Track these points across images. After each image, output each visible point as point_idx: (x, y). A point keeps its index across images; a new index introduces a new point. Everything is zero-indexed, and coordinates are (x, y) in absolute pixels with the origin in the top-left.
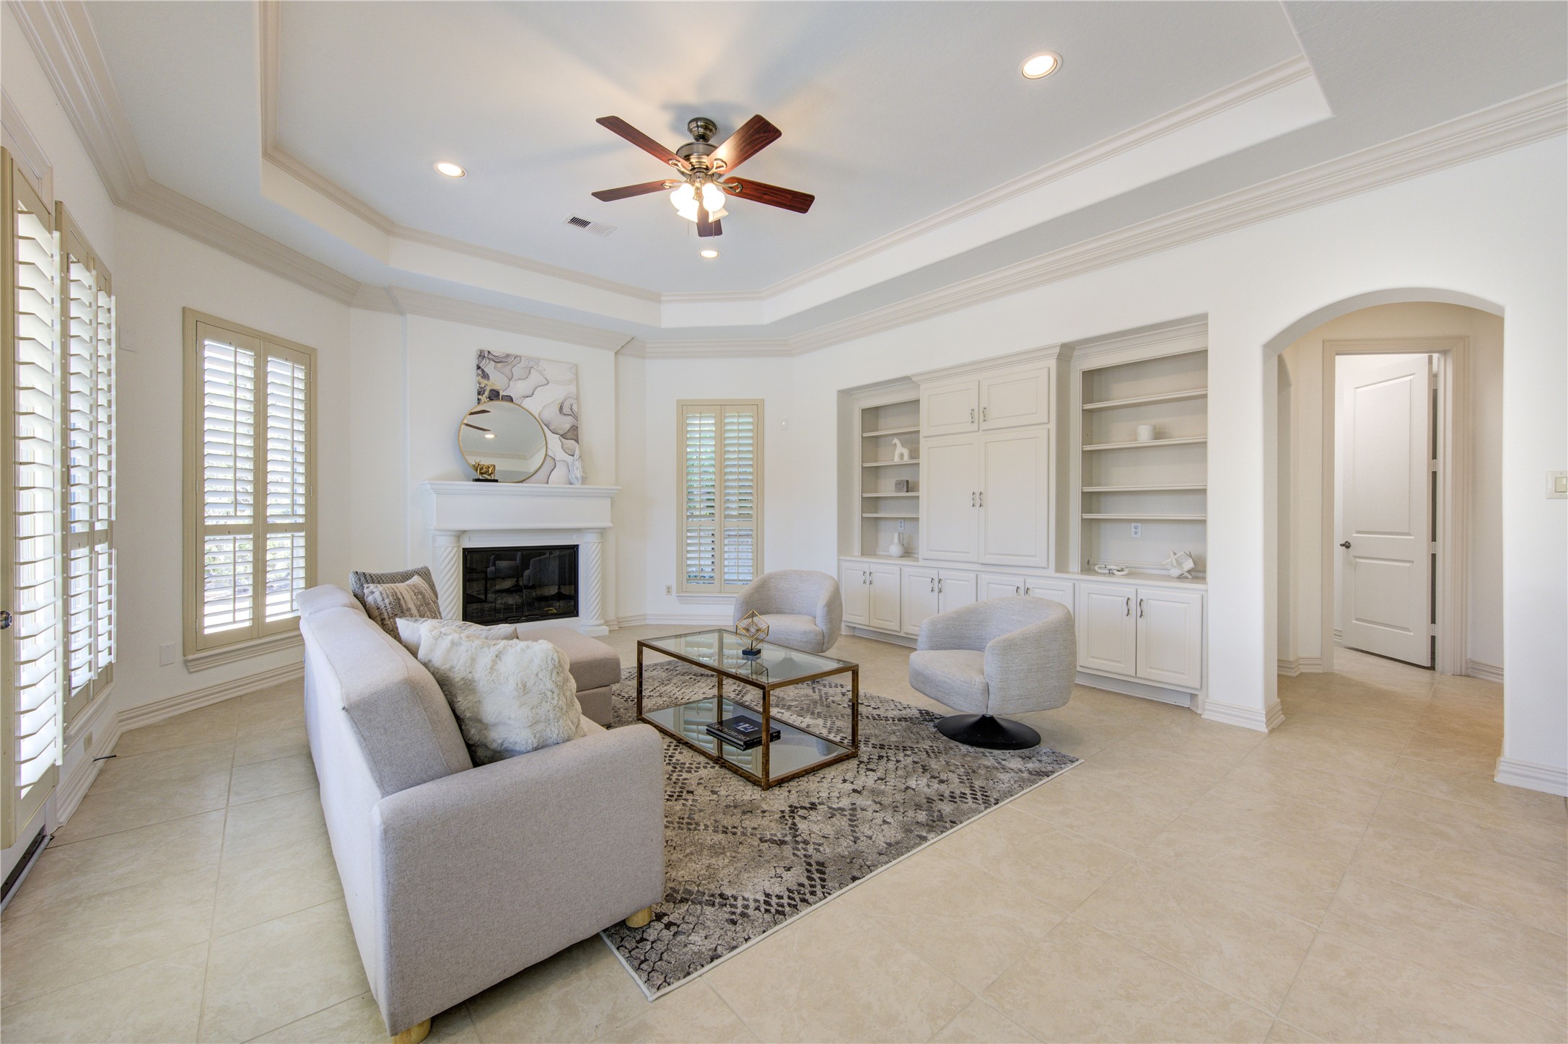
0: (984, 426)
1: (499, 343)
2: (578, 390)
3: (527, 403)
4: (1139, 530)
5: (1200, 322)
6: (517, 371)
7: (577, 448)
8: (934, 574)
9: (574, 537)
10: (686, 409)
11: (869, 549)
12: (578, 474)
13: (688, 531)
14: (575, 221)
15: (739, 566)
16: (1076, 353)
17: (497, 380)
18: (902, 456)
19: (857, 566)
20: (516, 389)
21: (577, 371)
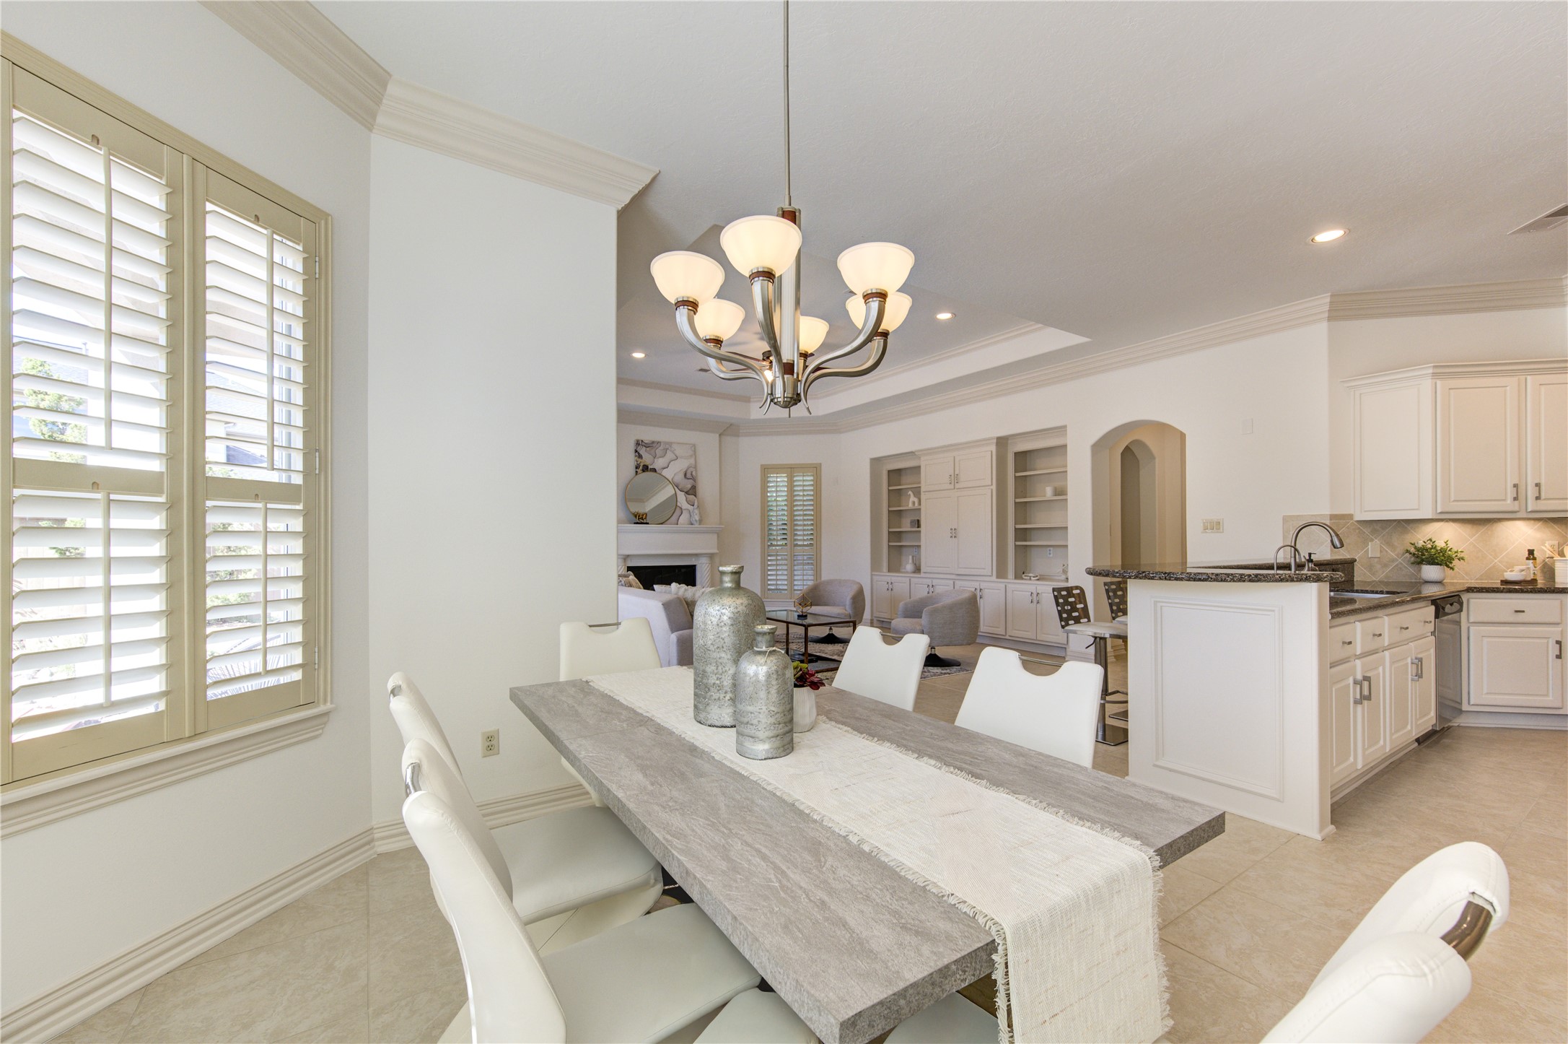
0: (957, 486)
1: (648, 434)
2: (696, 462)
3: (665, 473)
4: (1051, 552)
5: (1062, 430)
6: (659, 452)
7: (696, 501)
8: (929, 582)
9: (694, 559)
10: (766, 470)
11: (894, 567)
12: (697, 518)
13: (769, 556)
14: (702, 370)
15: (804, 580)
16: (1009, 442)
17: (647, 459)
18: (914, 503)
19: (885, 577)
20: (658, 464)
21: (695, 449)
